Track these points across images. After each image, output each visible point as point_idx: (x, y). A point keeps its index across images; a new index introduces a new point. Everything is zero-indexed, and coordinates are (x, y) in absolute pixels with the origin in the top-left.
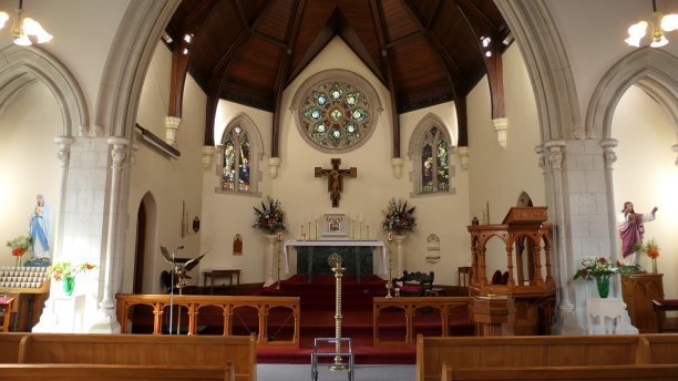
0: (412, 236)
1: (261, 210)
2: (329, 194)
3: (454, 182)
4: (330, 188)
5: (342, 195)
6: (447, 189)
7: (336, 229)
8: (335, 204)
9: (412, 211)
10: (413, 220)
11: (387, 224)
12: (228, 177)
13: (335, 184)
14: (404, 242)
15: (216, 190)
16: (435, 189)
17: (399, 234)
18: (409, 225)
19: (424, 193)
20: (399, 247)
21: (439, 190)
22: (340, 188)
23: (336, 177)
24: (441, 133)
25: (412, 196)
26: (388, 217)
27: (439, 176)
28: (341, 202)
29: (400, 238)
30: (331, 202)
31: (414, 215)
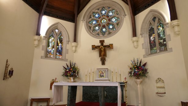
0: (146, 80)
1: (66, 67)
2: (100, 59)
3: (170, 44)
4: (100, 55)
5: (106, 58)
6: (166, 50)
7: (103, 76)
8: (103, 63)
9: (145, 65)
10: (146, 70)
11: (130, 73)
12: (51, 52)
13: (102, 53)
14: (141, 82)
15: (42, 57)
16: (158, 51)
17: (138, 78)
18: (143, 73)
19: (151, 54)
20: (139, 86)
21: (161, 51)
22: (105, 55)
23: (102, 49)
24: (159, 19)
25: (144, 57)
26: (131, 69)
27: (160, 43)
28: (106, 63)
29: (138, 80)
30: (101, 63)
31: (146, 67)
